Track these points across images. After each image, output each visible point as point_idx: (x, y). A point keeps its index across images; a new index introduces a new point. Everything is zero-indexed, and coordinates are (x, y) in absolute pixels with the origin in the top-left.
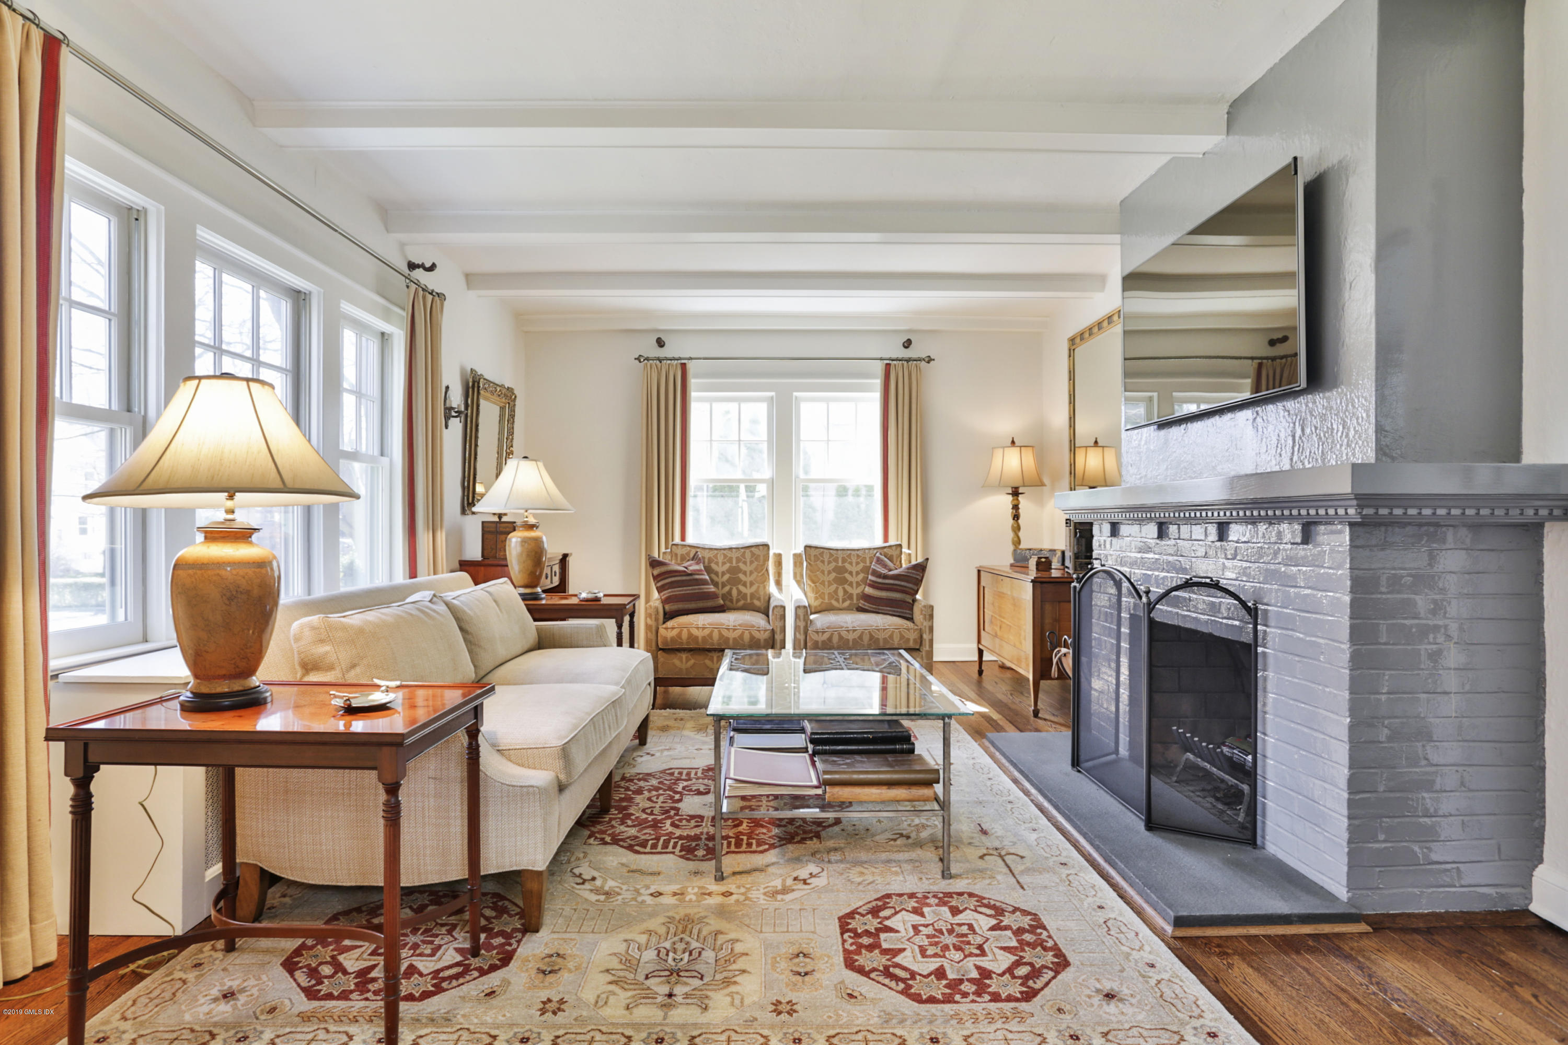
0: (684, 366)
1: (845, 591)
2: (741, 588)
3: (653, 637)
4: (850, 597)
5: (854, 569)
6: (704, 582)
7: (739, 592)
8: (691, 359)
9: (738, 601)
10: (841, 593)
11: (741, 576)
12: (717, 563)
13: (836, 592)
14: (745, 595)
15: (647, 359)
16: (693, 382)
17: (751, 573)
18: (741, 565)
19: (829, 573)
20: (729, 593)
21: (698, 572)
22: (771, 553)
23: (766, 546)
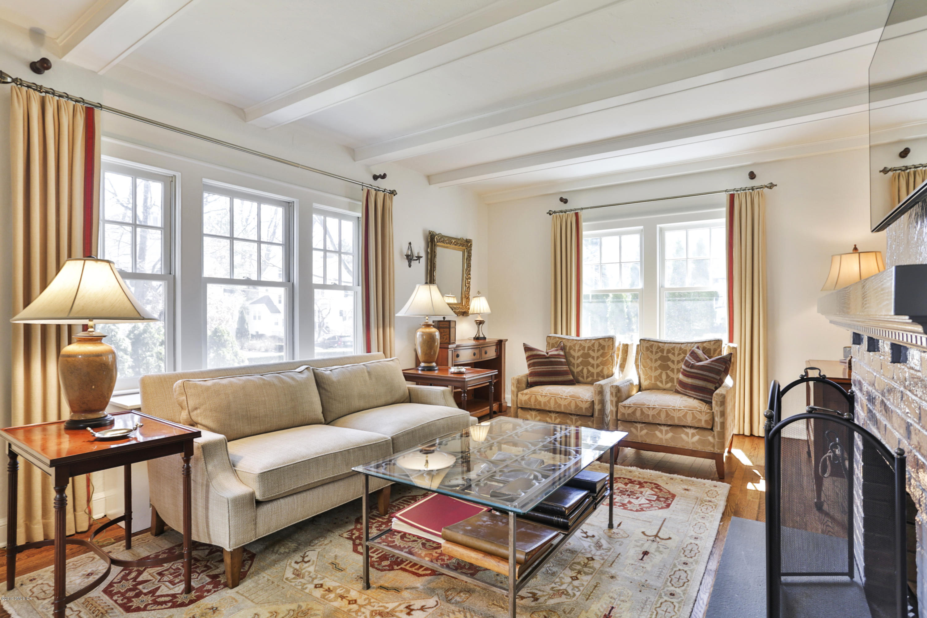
0: (577, 214)
1: (668, 376)
2: (590, 368)
3: (515, 399)
4: (672, 380)
5: (676, 359)
6: (561, 363)
7: (589, 371)
8: (582, 209)
9: (587, 377)
10: (664, 377)
11: (590, 360)
12: (574, 350)
13: (660, 375)
14: (593, 373)
15: (555, 212)
16: (584, 225)
17: (598, 358)
18: (591, 352)
19: (656, 360)
20: (582, 371)
21: (558, 356)
22: (617, 344)
23: (611, 339)
